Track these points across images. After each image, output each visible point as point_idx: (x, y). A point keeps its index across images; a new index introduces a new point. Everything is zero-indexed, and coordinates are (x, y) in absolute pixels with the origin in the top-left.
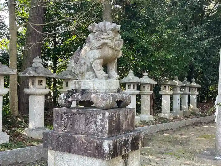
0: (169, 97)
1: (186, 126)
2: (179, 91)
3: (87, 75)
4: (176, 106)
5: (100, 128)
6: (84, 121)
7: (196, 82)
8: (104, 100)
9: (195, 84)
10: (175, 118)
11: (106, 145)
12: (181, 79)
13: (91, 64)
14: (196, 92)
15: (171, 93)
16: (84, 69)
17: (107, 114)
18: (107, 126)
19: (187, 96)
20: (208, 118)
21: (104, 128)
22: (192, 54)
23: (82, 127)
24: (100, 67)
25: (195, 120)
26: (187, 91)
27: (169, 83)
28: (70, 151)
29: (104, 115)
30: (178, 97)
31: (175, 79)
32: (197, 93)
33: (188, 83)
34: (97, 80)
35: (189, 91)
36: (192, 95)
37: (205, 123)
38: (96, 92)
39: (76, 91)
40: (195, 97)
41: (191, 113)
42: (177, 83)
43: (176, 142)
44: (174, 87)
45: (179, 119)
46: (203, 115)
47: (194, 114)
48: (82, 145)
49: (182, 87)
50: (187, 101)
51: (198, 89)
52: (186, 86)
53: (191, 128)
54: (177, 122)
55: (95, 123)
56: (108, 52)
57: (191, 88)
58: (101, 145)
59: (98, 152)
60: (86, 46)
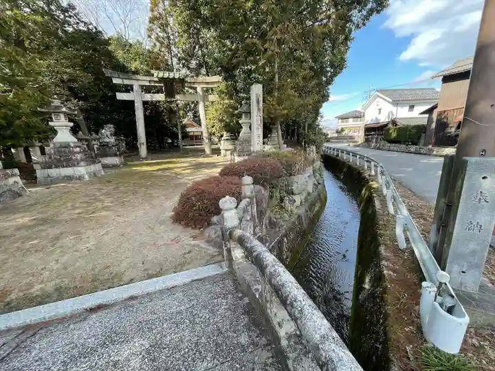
3: (107, 138)
8: (114, 144)
11: (118, 153)
13: (107, 135)
16: (105, 136)
17: (116, 147)
18: (116, 149)
23: (109, 151)
24: (111, 136)
34: (110, 139)
38: (111, 142)
39: (103, 142)
48: (110, 154)
56: (112, 132)
57: (122, 140)
58: (116, 153)
59: (116, 155)
60: (104, 130)
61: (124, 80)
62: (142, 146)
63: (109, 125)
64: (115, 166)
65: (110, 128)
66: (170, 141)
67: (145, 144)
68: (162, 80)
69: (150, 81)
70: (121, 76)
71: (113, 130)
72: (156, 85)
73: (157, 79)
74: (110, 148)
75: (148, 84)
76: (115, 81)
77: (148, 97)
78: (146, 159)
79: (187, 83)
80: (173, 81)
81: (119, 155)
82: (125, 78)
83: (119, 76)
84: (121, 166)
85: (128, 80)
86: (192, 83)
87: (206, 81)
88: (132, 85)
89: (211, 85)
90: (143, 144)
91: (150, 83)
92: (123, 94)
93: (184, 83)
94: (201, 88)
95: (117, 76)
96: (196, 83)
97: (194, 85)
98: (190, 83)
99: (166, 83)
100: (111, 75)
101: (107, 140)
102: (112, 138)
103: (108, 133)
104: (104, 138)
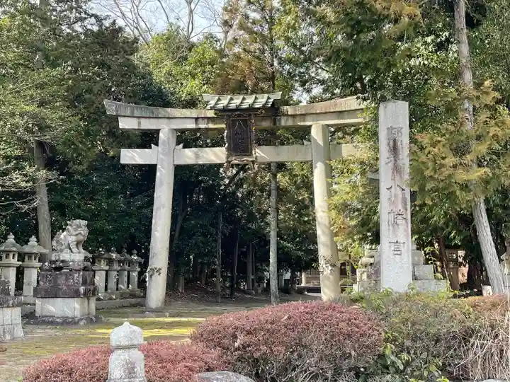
0: (104, 273)
1: (123, 306)
2: (116, 266)
3: (65, 251)
4: (112, 285)
5: (76, 281)
6: (65, 278)
7: (138, 255)
8: (79, 265)
9: (136, 258)
10: (111, 299)
11: (82, 289)
12: (119, 252)
13: (69, 244)
14: (137, 267)
15: (107, 268)
16: (64, 247)
17: (81, 273)
18: (81, 280)
19: (126, 273)
21: (79, 281)
22: (132, 225)
23: (63, 282)
24: (75, 246)
25: (133, 301)
26: (127, 267)
27: (106, 256)
28: (56, 297)
29: (79, 273)
30: (116, 273)
31: (112, 251)
32: (139, 269)
33: (128, 256)
34: (73, 254)
35: (129, 266)
36: (132, 271)
38: (73, 261)
39: (57, 261)
40: (136, 274)
41: (130, 294)
42: (114, 256)
44: (110, 261)
45: (115, 299)
49: (120, 262)
50: (126, 279)
52: (125, 260)
54: (113, 302)
55: (73, 279)
57: (131, 263)
58: (78, 289)
59: (76, 294)
60: (65, 233)
61: (143, 121)
62: (156, 277)
63: (77, 221)
64: (68, 322)
65: (79, 226)
67: (164, 272)
68: (224, 113)
69: (197, 119)
70: (137, 113)
72: (211, 126)
73: (211, 114)
75: (191, 125)
76: (125, 124)
77: (189, 156)
78: (158, 312)
79: (285, 118)
80: (250, 115)
81: (85, 294)
82: (145, 116)
83: (133, 112)
84: (82, 323)
85: (151, 120)
86: (298, 118)
87: (337, 110)
88: (158, 131)
89: (350, 119)
90: (159, 271)
91: (196, 123)
92: (136, 152)
93: (279, 118)
94: (321, 127)
95: (128, 113)
96: (308, 118)
97: (304, 121)
98: (294, 116)
99: (232, 120)
100: (117, 111)
101: (66, 256)
102: (79, 253)
103: (72, 239)
104: (62, 251)
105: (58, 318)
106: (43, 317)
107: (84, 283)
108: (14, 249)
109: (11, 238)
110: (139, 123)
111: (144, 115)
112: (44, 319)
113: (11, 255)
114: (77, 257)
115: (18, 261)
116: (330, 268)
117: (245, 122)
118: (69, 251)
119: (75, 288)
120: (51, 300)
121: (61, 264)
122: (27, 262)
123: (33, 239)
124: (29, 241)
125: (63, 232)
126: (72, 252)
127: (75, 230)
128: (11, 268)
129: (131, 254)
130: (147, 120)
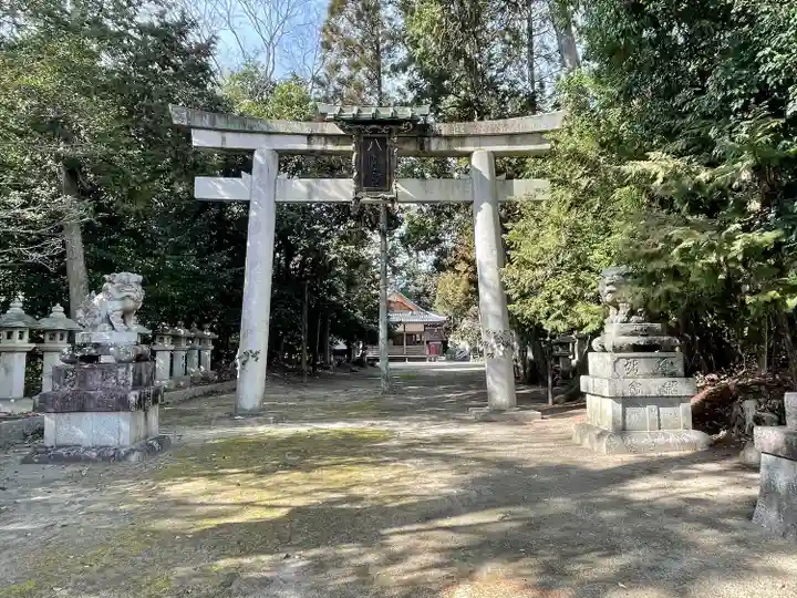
0: (168, 354)
1: (195, 397)
2: (184, 345)
4: (179, 368)
5: (123, 381)
6: (100, 376)
7: (211, 330)
8: (127, 353)
9: (209, 334)
10: (178, 387)
11: (133, 396)
12: (187, 326)
14: (210, 345)
15: (173, 347)
16: (98, 320)
17: (131, 368)
18: (131, 379)
19: (196, 353)
20: (227, 385)
21: (127, 381)
23: (98, 383)
25: (208, 388)
26: (197, 345)
27: (170, 332)
28: (82, 409)
29: (128, 368)
30: (183, 354)
31: (180, 326)
32: (212, 348)
33: (199, 332)
35: (200, 344)
36: (204, 350)
37: (223, 393)
38: (115, 345)
39: (85, 345)
40: (208, 353)
41: (202, 379)
42: (182, 332)
43: (183, 414)
44: (176, 338)
45: (184, 387)
46: (221, 381)
47: (205, 380)
48: (101, 399)
49: (189, 338)
50: (196, 360)
51: (214, 342)
52: (195, 337)
53: (203, 399)
54: (182, 392)
55: (115, 378)
56: (130, 304)
57: (202, 340)
58: (126, 396)
59: (122, 405)
60: (100, 296)
61: (229, 136)
62: (251, 364)
63: (123, 275)
65: (126, 284)
66: (341, 346)
67: (263, 356)
69: (309, 136)
70: (219, 124)
71: (138, 293)
72: (330, 147)
73: (333, 129)
74: (107, 370)
75: (304, 146)
76: (200, 140)
77: (299, 189)
78: (257, 415)
79: (436, 140)
80: (390, 131)
81: (141, 404)
82: (233, 128)
83: (213, 122)
84: (133, 458)
85: (241, 135)
86: (454, 141)
87: (509, 131)
88: (251, 152)
89: (525, 144)
90: (255, 355)
91: (309, 143)
92: (219, 182)
93: (427, 139)
94: (486, 155)
95: (206, 123)
96: (468, 141)
97: (463, 145)
98: (448, 138)
99: (365, 138)
100: (189, 119)
101: (103, 336)
102: (128, 330)
103: (115, 307)
104: (94, 327)
105: (87, 449)
106: (59, 447)
107: (138, 384)
108: (21, 324)
109: (17, 307)
110: (224, 139)
111: (231, 127)
112: (60, 451)
113: (16, 334)
114: (123, 338)
115: (31, 342)
116: (502, 348)
117: (383, 141)
118: (108, 327)
119: (119, 394)
120: (74, 416)
121: (93, 351)
122: (48, 344)
123: (58, 310)
124: (51, 312)
125: (97, 294)
126: (114, 329)
127: (119, 290)
128: (16, 355)
129: (203, 330)
130: (236, 135)
